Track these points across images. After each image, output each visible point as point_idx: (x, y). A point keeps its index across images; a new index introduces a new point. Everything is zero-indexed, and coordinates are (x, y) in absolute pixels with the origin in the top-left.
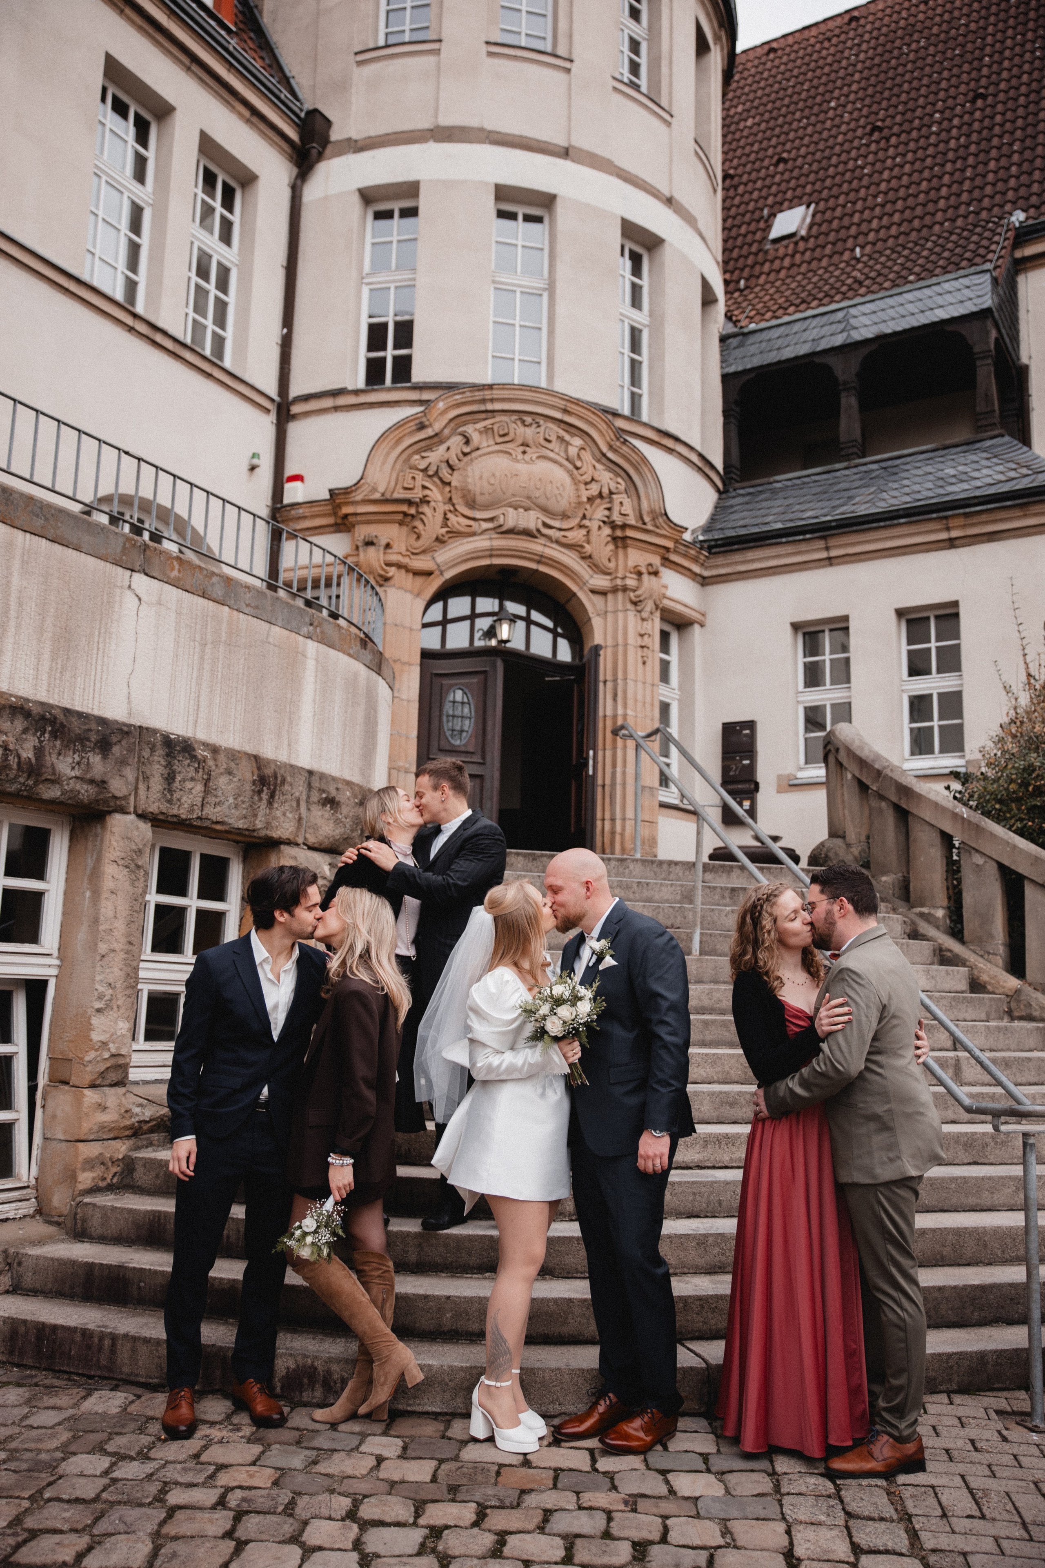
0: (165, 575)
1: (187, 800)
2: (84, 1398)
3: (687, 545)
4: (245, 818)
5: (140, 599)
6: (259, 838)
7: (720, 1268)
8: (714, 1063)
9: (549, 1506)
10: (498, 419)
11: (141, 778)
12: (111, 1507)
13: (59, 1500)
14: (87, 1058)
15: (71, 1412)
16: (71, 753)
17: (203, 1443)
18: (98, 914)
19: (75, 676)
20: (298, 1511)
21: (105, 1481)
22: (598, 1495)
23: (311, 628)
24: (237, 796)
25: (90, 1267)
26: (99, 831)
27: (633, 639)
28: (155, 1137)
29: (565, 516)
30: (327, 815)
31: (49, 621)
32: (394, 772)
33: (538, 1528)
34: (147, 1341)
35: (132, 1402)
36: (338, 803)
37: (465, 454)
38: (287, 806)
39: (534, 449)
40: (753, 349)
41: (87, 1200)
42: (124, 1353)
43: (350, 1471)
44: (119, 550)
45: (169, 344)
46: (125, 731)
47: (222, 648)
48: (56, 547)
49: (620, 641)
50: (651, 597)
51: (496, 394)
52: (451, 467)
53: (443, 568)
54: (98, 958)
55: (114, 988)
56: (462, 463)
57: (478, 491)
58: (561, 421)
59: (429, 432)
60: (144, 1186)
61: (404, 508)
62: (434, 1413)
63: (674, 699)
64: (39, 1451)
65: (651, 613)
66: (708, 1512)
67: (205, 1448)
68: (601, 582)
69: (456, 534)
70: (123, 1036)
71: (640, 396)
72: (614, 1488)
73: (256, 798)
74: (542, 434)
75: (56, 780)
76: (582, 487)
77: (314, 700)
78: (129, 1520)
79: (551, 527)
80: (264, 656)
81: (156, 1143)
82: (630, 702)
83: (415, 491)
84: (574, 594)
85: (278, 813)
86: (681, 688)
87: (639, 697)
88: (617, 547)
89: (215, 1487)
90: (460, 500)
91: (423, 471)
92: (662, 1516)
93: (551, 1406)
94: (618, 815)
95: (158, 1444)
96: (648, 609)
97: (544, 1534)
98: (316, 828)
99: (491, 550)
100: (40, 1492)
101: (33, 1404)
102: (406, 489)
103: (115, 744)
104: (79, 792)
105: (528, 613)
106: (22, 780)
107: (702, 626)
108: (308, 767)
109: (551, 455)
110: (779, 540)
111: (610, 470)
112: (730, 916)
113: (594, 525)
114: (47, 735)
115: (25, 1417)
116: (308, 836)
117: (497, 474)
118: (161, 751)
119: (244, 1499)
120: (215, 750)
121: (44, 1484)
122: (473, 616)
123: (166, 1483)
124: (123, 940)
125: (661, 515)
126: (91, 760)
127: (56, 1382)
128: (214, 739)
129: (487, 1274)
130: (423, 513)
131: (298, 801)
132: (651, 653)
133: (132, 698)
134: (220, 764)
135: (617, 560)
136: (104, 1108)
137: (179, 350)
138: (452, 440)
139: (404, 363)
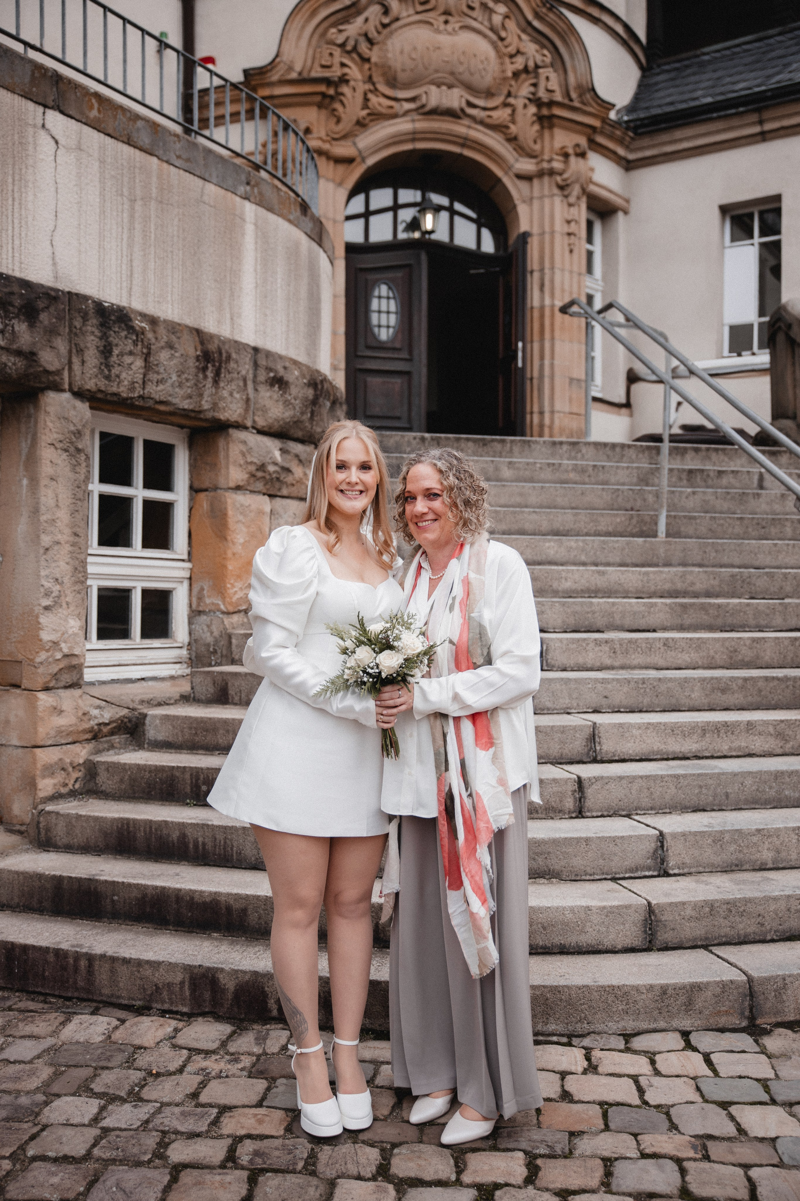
0: (82, 113)
1: (126, 377)
2: (63, 1024)
3: (613, 125)
4: (190, 397)
5: (56, 142)
6: (206, 420)
7: (737, 865)
8: (698, 648)
9: (607, 1154)
11: (74, 351)
12: (106, 1167)
13: (43, 1158)
14: (38, 660)
15: (50, 1042)
17: (199, 1078)
18: (38, 503)
20: (321, 1168)
21: (95, 1132)
22: (659, 1137)
23: (248, 188)
24: (180, 373)
25: (58, 880)
26: (32, 411)
27: (560, 227)
28: (116, 739)
29: (489, 94)
30: (275, 396)
33: (603, 1184)
34: (126, 961)
35: (116, 1028)
36: (287, 383)
37: (385, 26)
38: (233, 386)
39: (457, 18)
41: (49, 807)
42: (102, 976)
44: (30, 82)
46: (52, 297)
47: (153, 206)
49: (547, 229)
50: (577, 181)
52: (371, 42)
53: (365, 154)
54: (42, 551)
55: (61, 584)
56: (382, 37)
57: (399, 67)
60: (109, 790)
61: (322, 88)
63: (597, 290)
64: (18, 1093)
65: (578, 198)
66: (794, 1159)
67: (203, 1085)
68: (527, 166)
69: (377, 116)
70: (75, 634)
72: (673, 1127)
73: (201, 376)
76: (507, 60)
77: (255, 270)
78: (128, 1186)
79: (475, 106)
80: (199, 217)
81: (118, 745)
82: (557, 292)
83: (334, 69)
84: (499, 180)
85: (225, 393)
86: (604, 278)
87: (567, 287)
88: (542, 128)
89: (221, 1137)
90: (381, 79)
91: (341, 46)
92: (741, 1165)
93: (579, 1025)
94: (547, 408)
95: (150, 1080)
96: (575, 194)
97: (610, 1192)
98: (264, 410)
99: (414, 133)
100: (22, 1148)
101: (8, 1032)
102: (323, 66)
103: (43, 310)
104: (6, 365)
105: (451, 204)
107: (626, 212)
108: (253, 344)
109: (475, 24)
110: (709, 116)
111: (536, 41)
112: (691, 498)
113: (519, 103)
116: (257, 418)
117: (419, 48)
118: (94, 321)
119: (257, 1153)
120: (153, 321)
121: (26, 1137)
122: (395, 208)
123: (164, 1132)
124: (67, 531)
125: (589, 90)
126: (17, 328)
127: (31, 1005)
128: (152, 309)
130: (342, 94)
131: (245, 380)
132: (577, 242)
133: (57, 259)
134: (159, 337)
135: (543, 142)
136: (60, 712)
138: (370, 10)
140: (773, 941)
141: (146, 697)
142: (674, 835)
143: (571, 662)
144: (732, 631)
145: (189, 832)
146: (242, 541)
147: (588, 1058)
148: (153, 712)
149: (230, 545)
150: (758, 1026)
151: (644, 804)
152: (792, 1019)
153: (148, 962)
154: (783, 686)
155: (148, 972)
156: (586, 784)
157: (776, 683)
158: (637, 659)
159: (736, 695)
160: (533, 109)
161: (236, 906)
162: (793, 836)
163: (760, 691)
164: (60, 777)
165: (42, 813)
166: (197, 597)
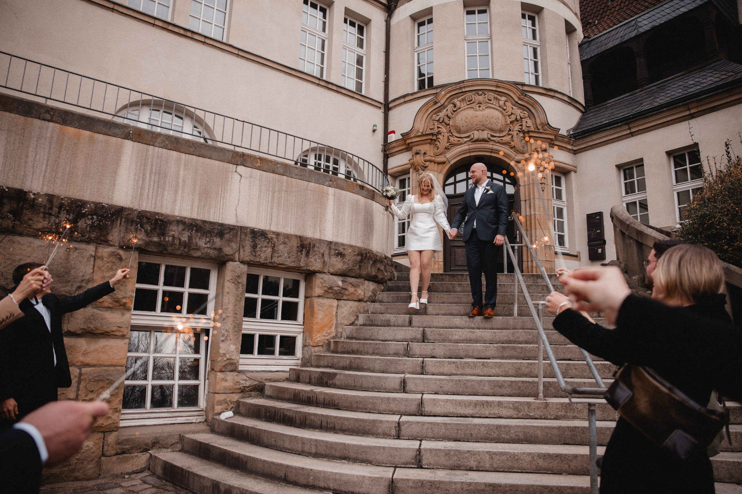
0: (253, 165)
1: (263, 256)
3: (563, 136)
4: (294, 262)
5: (241, 176)
10: (467, 94)
11: (240, 247)
14: (219, 360)
16: (205, 238)
18: (223, 302)
19: (210, 208)
23: (331, 182)
24: (289, 253)
26: (225, 269)
27: (537, 181)
28: (253, 393)
29: (501, 131)
30: (339, 260)
31: (198, 187)
36: (344, 255)
37: (454, 111)
38: (317, 257)
39: (484, 105)
40: (593, 47)
41: (216, 417)
44: (230, 157)
45: (334, 88)
46: (232, 229)
47: (283, 193)
48: (200, 158)
49: (531, 182)
50: (544, 161)
51: (466, 84)
52: (449, 118)
53: (449, 160)
55: (229, 332)
56: (454, 115)
57: (461, 125)
58: (496, 91)
59: (439, 104)
61: (431, 137)
63: (564, 206)
65: (545, 168)
68: (520, 157)
69: (453, 145)
70: (233, 351)
71: (539, 76)
73: (299, 254)
74: (487, 98)
75: (198, 249)
76: (508, 117)
77: (334, 213)
79: (495, 137)
80: (306, 195)
81: (252, 396)
82: (537, 209)
83: (435, 130)
85: (312, 260)
86: (567, 201)
87: (541, 206)
90: (454, 131)
91: (437, 121)
96: (543, 166)
98: (333, 265)
99: (469, 150)
102: (431, 129)
103: (227, 233)
105: (492, 175)
106: (182, 249)
107: (575, 172)
108: (330, 240)
109: (492, 106)
110: (607, 128)
111: (521, 109)
113: (515, 133)
114: (194, 231)
116: (330, 269)
117: (469, 118)
118: (249, 236)
120: (278, 234)
122: (467, 179)
124: (232, 312)
126: (215, 240)
128: (280, 230)
129: (343, 461)
130: (439, 138)
131: (323, 255)
132: (546, 186)
133: (238, 215)
134: (279, 240)
136: (226, 380)
137: (339, 90)
138: (449, 106)
139: (431, 79)
141: (269, 378)
142: (426, 450)
143: (437, 371)
144: (529, 359)
145: (250, 430)
146: (321, 317)
148: (268, 384)
149: (315, 319)
151: (429, 436)
154: (532, 386)
155: (202, 481)
156: (401, 424)
157: (528, 384)
158: (468, 371)
159: (507, 389)
160: (521, 135)
161: (244, 460)
162: (487, 455)
163: (520, 387)
164: (224, 406)
165: (213, 419)
166: (304, 340)
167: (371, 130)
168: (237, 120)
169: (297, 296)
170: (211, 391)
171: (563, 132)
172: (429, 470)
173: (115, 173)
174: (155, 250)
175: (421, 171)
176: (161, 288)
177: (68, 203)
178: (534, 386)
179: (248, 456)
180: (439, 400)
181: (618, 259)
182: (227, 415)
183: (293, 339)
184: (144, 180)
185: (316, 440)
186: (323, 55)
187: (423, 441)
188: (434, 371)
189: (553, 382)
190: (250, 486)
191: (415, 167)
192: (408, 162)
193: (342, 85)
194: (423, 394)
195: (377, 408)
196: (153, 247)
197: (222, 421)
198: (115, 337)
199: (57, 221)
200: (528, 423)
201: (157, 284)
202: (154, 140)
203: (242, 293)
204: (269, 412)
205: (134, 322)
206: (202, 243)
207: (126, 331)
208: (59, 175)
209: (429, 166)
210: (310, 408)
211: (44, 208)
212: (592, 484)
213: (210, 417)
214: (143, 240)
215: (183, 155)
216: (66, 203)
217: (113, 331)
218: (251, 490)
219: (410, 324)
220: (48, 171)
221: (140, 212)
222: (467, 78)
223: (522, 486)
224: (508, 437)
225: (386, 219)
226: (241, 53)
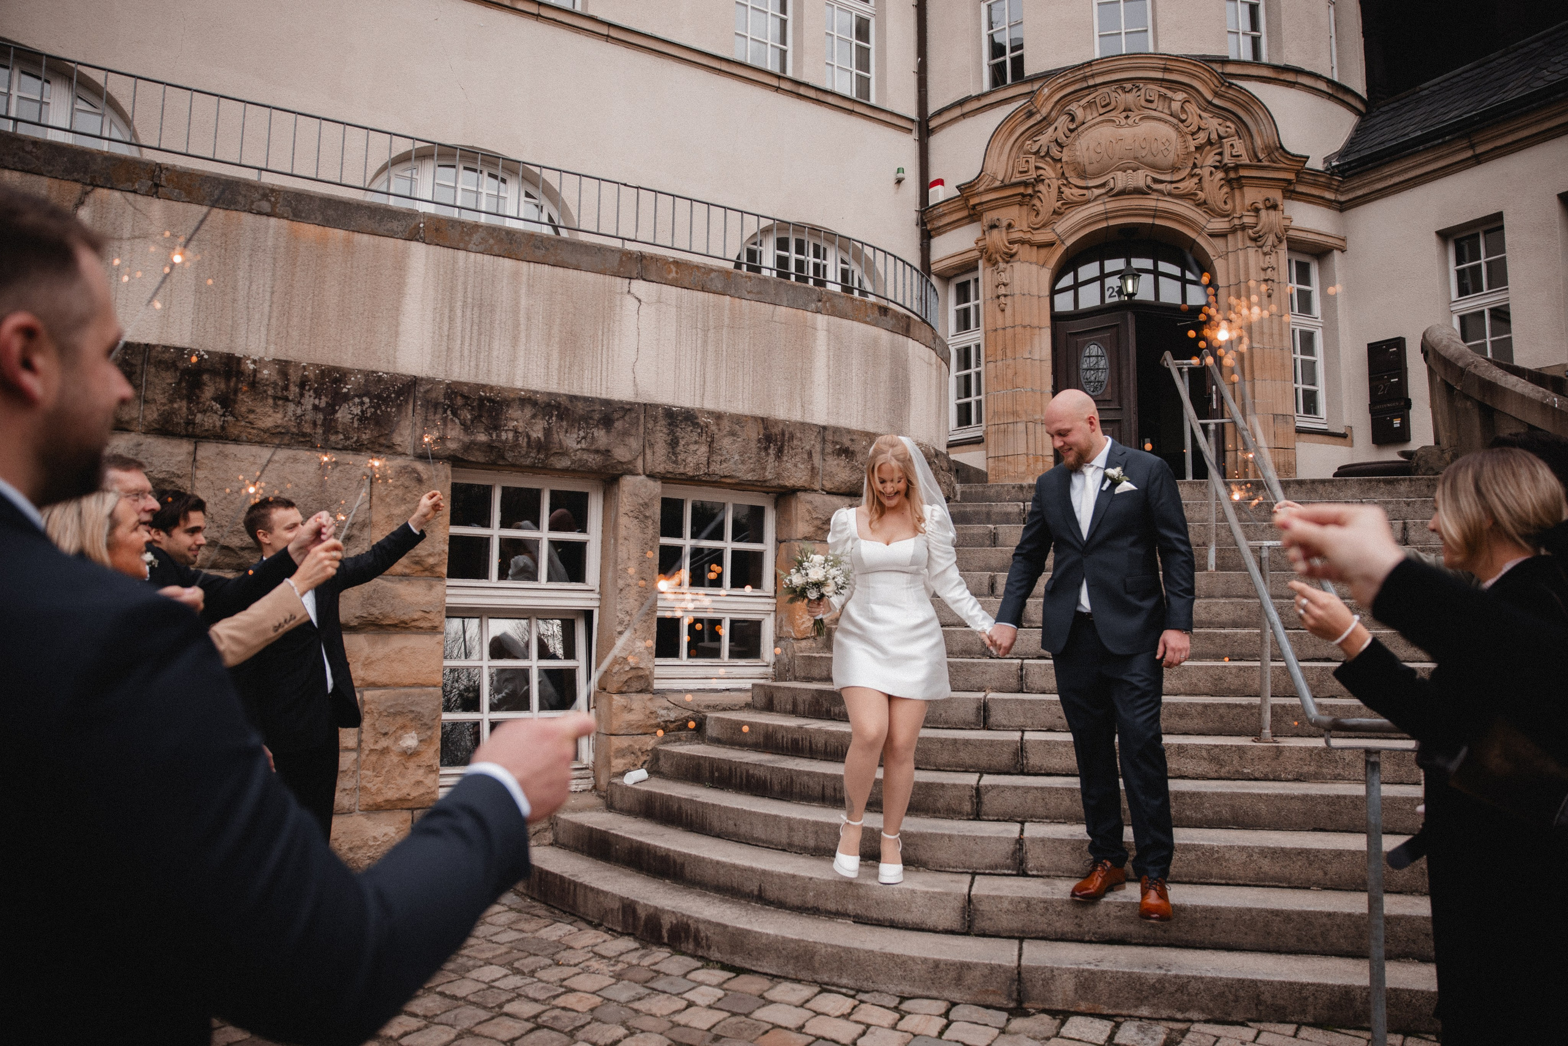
0: (662, 277)
1: (692, 460)
2: (546, 926)
3: (1315, 173)
4: (753, 471)
5: (640, 301)
10: (1100, 92)
11: (646, 445)
15: (526, 935)
16: (576, 430)
17: (580, 971)
18: (618, 556)
19: (582, 370)
21: (485, 987)
23: (819, 304)
24: (743, 453)
27: (1255, 275)
28: (684, 734)
29: (1174, 169)
30: (843, 463)
31: (555, 330)
32: (1031, 425)
34: (592, 889)
35: (571, 934)
36: (853, 453)
37: (1071, 131)
38: (798, 459)
39: (1137, 112)
41: (615, 780)
43: (654, 1010)
44: (616, 264)
45: (812, 94)
46: (627, 409)
47: (725, 331)
48: (560, 271)
49: (1242, 279)
50: (1271, 231)
51: (1096, 68)
52: (1061, 146)
53: (1063, 238)
55: (631, 615)
56: (1070, 139)
57: (1087, 160)
58: (1163, 80)
59: (1038, 117)
60: (665, 771)
61: (1021, 190)
62: (771, 975)
63: (1317, 327)
65: (1276, 245)
67: (577, 975)
68: (1219, 224)
69: (1071, 205)
70: (641, 653)
71: (1259, 37)
73: (763, 454)
74: (1142, 97)
75: (564, 453)
76: (1190, 138)
78: (463, 1016)
79: (1162, 182)
80: (770, 333)
81: (683, 739)
82: (1256, 335)
83: (1030, 173)
84: (1194, 241)
85: (789, 465)
86: (1323, 315)
87: (1266, 330)
88: (1232, 189)
89: (547, 1005)
90: (1072, 174)
91: (1035, 153)
93: (865, 983)
94: (1250, 446)
96: (1269, 243)
98: (831, 475)
99: (1106, 213)
102: (1021, 172)
103: (618, 419)
104: (587, 461)
105: (1156, 265)
106: (533, 455)
107: (1343, 252)
108: (821, 424)
109: (1154, 113)
111: (1218, 116)
113: (1205, 172)
114: (554, 419)
115: (496, 934)
116: (825, 482)
117: (1103, 142)
118: (662, 422)
120: (718, 416)
122: (1102, 277)
123: (519, 996)
125: (1277, 148)
126: (596, 434)
128: (722, 407)
129: (870, 862)
130: (1039, 192)
131: (810, 454)
132: (1275, 286)
133: (638, 380)
134: (722, 428)
135: (1234, 202)
136: (631, 710)
137: (821, 97)
138: (1059, 120)
139: (1018, 62)
140: (1091, 942)
141: (712, 703)
142: (1033, 840)
144: (1241, 660)
145: (683, 804)
147: (855, 1007)
148: (711, 715)
150: (1025, 1009)
151: (1039, 813)
152: (1060, 1008)
153: (603, 892)
155: (602, 899)
156: (983, 791)
157: (1239, 710)
159: (1196, 721)
160: (1220, 175)
161: (679, 860)
163: (1221, 717)
164: (630, 759)
165: (610, 783)
166: (779, 626)
167: (893, 181)
168: (625, 185)
169: (759, 539)
170: (603, 731)
171: (1316, 163)
172: (1041, 880)
173: (396, 309)
174: (481, 459)
175: (1002, 265)
176: (496, 533)
177: (316, 375)
178: (1252, 714)
179: (685, 855)
180: (1057, 743)
181: (1437, 442)
182: (636, 777)
183: (757, 624)
184: (451, 320)
185: (816, 823)
186: (784, 23)
187: (1027, 825)
188: (1044, 685)
189: (1292, 706)
190: (694, 909)
191: (989, 256)
192: (973, 245)
193: (828, 86)
194: (1023, 731)
195: (932, 759)
196: (477, 453)
197: (627, 788)
198: (419, 630)
199: (299, 412)
200: (1239, 787)
201: (487, 524)
202: (467, 238)
203: (654, 538)
204: (719, 769)
205: (450, 601)
206: (571, 440)
207: (436, 618)
208: (295, 320)
209: (1020, 252)
210: (798, 761)
211: (274, 388)
212: (1370, 907)
213: (603, 782)
214: (460, 440)
215: (524, 265)
216: (312, 376)
217: (414, 620)
218: (697, 915)
219: (993, 591)
220: (275, 314)
221: (448, 385)
222: (1097, 56)
223: (1229, 910)
224: (1199, 816)
225: (934, 373)
226: (614, 33)
